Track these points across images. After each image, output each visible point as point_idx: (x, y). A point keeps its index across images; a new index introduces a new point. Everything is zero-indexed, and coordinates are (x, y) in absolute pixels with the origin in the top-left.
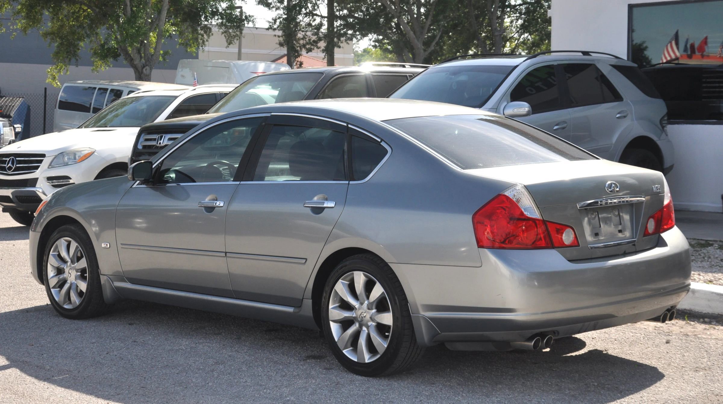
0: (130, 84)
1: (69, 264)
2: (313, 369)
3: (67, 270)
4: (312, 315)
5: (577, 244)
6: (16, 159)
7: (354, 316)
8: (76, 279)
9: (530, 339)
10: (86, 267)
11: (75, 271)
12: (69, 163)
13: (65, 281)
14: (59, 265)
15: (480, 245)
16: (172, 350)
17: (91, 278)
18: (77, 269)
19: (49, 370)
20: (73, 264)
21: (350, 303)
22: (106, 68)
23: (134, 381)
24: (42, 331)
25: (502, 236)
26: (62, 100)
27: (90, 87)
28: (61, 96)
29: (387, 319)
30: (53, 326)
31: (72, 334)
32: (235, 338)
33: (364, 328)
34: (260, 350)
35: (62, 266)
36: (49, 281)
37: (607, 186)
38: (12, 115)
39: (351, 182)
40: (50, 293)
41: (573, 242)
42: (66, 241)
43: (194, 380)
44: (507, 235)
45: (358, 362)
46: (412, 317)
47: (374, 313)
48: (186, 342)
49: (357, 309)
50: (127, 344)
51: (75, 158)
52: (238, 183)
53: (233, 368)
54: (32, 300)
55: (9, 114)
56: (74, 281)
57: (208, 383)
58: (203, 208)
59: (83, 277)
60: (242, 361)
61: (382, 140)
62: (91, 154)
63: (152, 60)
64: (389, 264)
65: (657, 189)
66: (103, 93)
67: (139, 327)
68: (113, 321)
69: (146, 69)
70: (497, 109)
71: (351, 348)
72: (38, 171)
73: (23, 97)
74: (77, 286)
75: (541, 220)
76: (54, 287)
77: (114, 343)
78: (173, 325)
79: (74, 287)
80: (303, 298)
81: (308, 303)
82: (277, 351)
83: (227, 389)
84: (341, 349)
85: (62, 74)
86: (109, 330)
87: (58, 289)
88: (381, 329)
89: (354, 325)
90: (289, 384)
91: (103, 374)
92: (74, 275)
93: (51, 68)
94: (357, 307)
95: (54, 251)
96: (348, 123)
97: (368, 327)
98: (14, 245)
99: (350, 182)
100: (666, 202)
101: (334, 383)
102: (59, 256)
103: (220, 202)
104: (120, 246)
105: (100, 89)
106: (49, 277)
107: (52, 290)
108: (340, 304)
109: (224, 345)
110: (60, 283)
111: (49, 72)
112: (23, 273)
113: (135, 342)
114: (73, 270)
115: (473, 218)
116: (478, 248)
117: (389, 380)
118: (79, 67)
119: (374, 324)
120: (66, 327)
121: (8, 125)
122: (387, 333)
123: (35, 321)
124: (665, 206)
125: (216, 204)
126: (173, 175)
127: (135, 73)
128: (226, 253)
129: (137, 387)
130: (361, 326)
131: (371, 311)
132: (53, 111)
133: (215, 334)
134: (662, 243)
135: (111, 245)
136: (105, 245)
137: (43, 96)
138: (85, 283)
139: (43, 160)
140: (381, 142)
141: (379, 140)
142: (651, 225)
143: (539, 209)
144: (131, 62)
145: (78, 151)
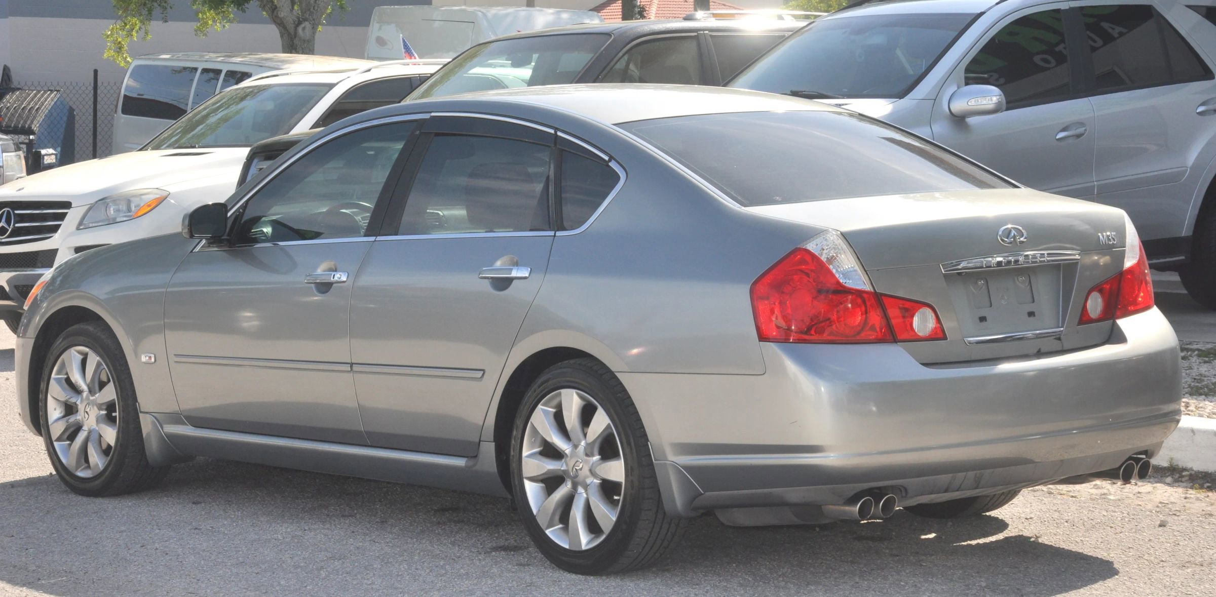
0: (267, 59)
1: (85, 394)
2: (496, 565)
3: (81, 407)
4: (496, 470)
5: (941, 335)
6: (14, 213)
7: (564, 468)
8: (98, 422)
9: (852, 500)
10: (114, 400)
11: (95, 408)
12: (118, 220)
13: (78, 428)
14: (68, 397)
15: (763, 337)
16: (259, 541)
17: (124, 420)
18: (99, 404)
19: (34, 570)
20: (92, 396)
21: (556, 445)
22: (224, 26)
23: (178, 584)
24: (34, 515)
25: (803, 321)
26: (128, 94)
27: (185, 68)
28: (127, 86)
29: (616, 471)
30: (55, 507)
31: (87, 518)
32: (377, 522)
33: (581, 490)
34: (416, 538)
35: (73, 400)
36: (50, 427)
37: (1000, 233)
38: (35, 128)
39: (559, 234)
40: (51, 450)
41: (935, 331)
42: (80, 352)
43: (282, 583)
44: (812, 320)
45: (571, 549)
46: (654, 464)
47: (596, 462)
48: (287, 528)
49: (569, 455)
50: (181, 533)
51: (129, 210)
52: (372, 239)
53: (356, 564)
54: (25, 468)
55: (30, 127)
56: (94, 426)
57: (306, 587)
58: (313, 285)
59: (110, 419)
60: (377, 555)
61: (611, 158)
62: (161, 201)
63: (316, 8)
64: (616, 374)
65: (1109, 240)
66: (213, 79)
67: (210, 507)
68: (165, 499)
69: (304, 29)
70: (935, 100)
71: (561, 526)
72: (57, 236)
73: (58, 91)
74: (100, 436)
75: (871, 292)
76: (59, 439)
77: (158, 531)
78: (273, 503)
79: (94, 437)
80: (480, 441)
81: (489, 449)
82: (445, 539)
83: (335, 593)
84: (543, 526)
85: (135, 39)
86: (154, 511)
87: (68, 442)
88: (608, 489)
89: (564, 485)
90: (445, 586)
91: (127, 576)
92: (96, 414)
93: (113, 28)
94: (567, 452)
95: (58, 373)
96: (556, 129)
97: (586, 487)
98: (7, 379)
99: (557, 232)
100: (1129, 263)
101: (524, 584)
102: (68, 381)
103: (341, 273)
104: (173, 359)
105: (205, 71)
106: (51, 420)
107: (56, 444)
108: (541, 448)
109: (353, 532)
110: (72, 430)
111: (108, 36)
112: (16, 425)
113: (196, 529)
114: (93, 406)
115: (752, 291)
116: (760, 341)
117: (622, 579)
118: (170, 23)
119: (597, 481)
120: (78, 508)
121: (13, 147)
122: (616, 496)
123: (23, 500)
124: (1126, 270)
125: (333, 278)
126: (268, 230)
127: (282, 36)
128: (352, 364)
129: (181, 593)
130: (575, 486)
131: (591, 458)
132: (113, 118)
133: (343, 516)
134: (1116, 337)
135: (157, 359)
136: (147, 358)
137: (91, 88)
138: (114, 430)
139: (66, 213)
140: (610, 160)
141: (606, 158)
142: (1095, 305)
143: (867, 274)
144: (273, 12)
145: (135, 196)
